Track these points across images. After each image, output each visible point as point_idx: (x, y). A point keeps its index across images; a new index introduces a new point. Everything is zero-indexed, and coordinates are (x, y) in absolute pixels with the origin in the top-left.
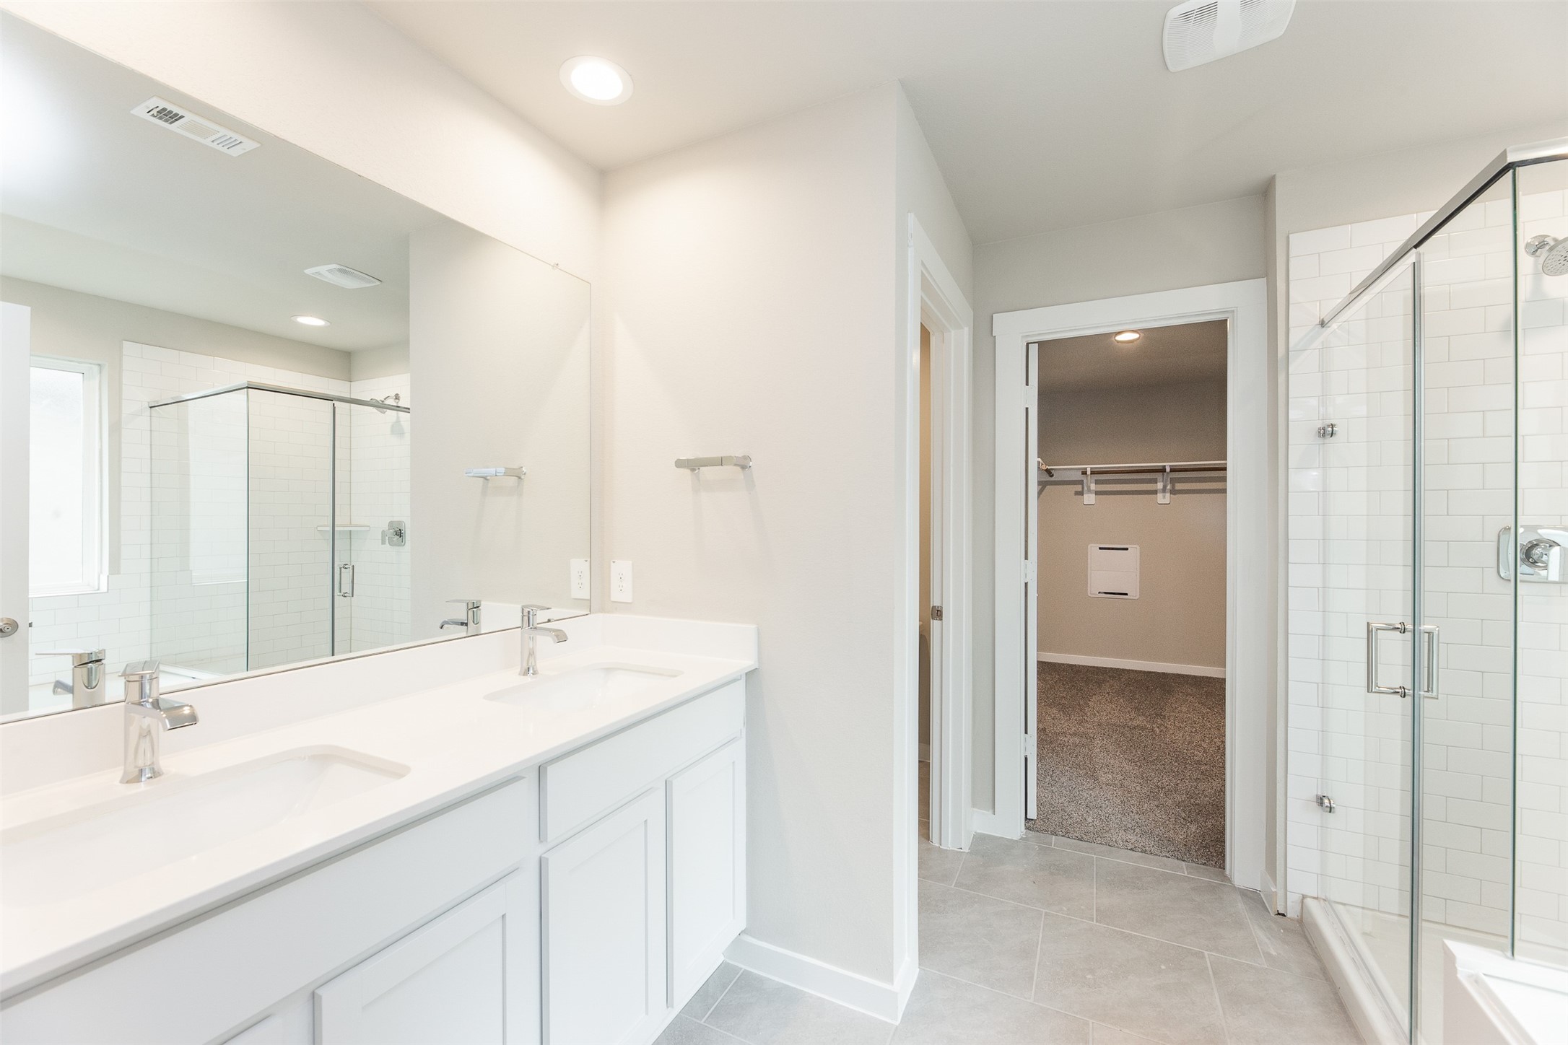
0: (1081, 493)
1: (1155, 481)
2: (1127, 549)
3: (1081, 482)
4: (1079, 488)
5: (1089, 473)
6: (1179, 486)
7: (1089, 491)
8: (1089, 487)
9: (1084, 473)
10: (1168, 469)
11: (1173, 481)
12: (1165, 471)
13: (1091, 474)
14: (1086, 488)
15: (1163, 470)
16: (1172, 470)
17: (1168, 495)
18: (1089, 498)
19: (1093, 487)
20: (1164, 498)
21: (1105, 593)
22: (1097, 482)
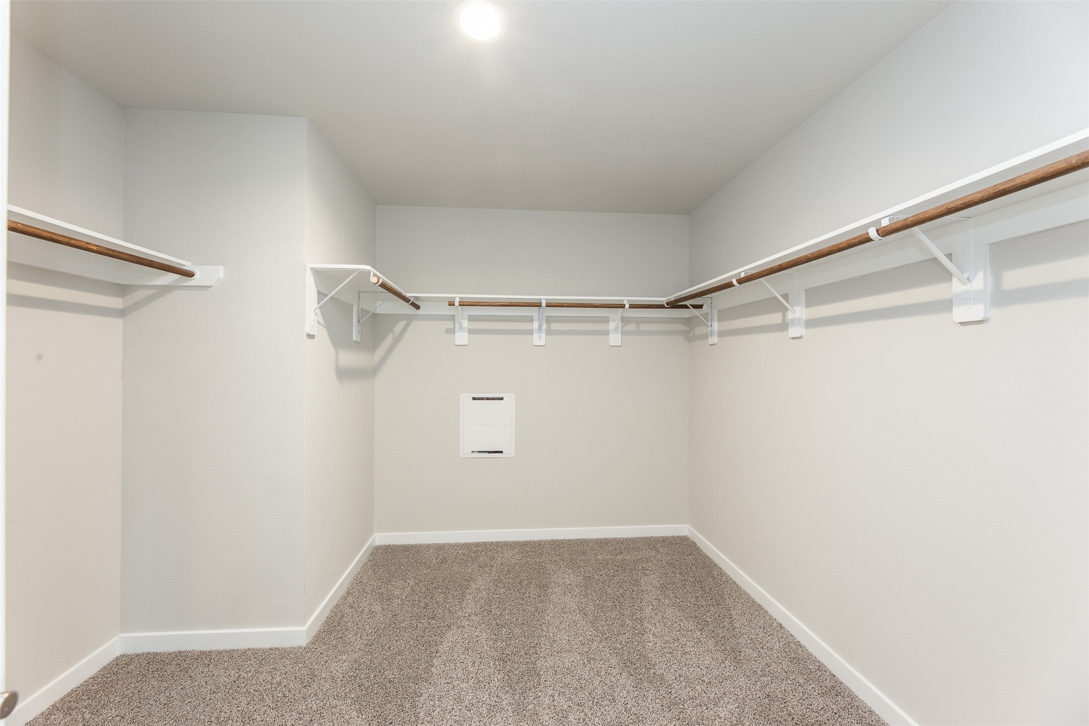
0: (452, 331)
1: (530, 320)
2: (502, 399)
3: (452, 318)
4: (449, 325)
5: (457, 304)
6: (555, 326)
7: (461, 328)
8: (461, 325)
9: (452, 304)
10: (544, 304)
11: (549, 320)
12: (541, 306)
13: (460, 305)
14: (457, 325)
15: (538, 305)
16: (549, 305)
17: (543, 335)
18: (462, 338)
19: (465, 324)
20: (539, 339)
21: (480, 452)
22: (471, 319)
